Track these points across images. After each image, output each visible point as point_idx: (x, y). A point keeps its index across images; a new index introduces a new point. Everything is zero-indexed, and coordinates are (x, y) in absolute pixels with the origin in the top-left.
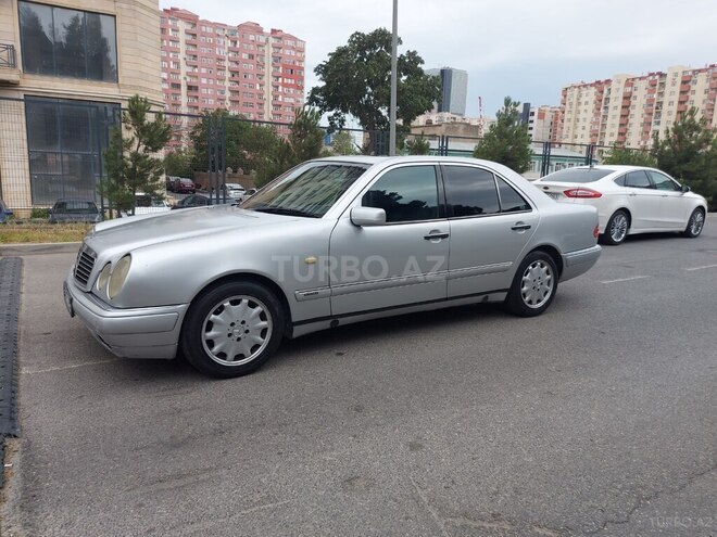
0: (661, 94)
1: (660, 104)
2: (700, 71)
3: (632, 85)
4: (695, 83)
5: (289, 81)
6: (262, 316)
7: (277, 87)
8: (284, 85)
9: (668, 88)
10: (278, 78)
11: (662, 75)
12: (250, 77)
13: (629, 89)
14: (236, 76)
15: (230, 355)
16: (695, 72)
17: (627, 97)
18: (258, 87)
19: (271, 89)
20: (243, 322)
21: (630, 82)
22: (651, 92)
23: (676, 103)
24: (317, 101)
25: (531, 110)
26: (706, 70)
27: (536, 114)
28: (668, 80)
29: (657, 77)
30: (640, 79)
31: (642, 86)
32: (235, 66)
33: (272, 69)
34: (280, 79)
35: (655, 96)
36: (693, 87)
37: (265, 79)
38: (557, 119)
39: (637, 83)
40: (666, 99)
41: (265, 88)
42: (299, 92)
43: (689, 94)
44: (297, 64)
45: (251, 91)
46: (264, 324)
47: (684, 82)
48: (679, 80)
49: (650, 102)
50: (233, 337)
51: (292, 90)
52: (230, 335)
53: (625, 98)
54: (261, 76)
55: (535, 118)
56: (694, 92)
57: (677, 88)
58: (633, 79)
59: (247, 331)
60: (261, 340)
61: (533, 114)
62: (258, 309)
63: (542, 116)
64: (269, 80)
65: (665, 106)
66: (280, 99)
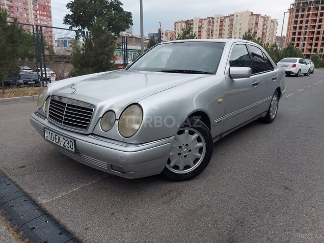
0: (213, 26)
1: (213, 30)
2: (227, 17)
3: (201, 22)
4: (225, 22)
5: (43, 13)
6: (199, 140)
7: (37, 16)
8: (41, 15)
9: (215, 24)
10: (36, 11)
11: (213, 18)
12: (20, 10)
13: (200, 24)
14: (12, 9)
15: (181, 167)
16: (225, 17)
17: (200, 28)
18: (25, 16)
19: (33, 17)
20: (187, 145)
21: (201, 21)
22: (209, 25)
23: (218, 30)
24: (69, 22)
25: (162, 32)
26: (228, 17)
27: (164, 34)
28: (215, 21)
29: (211, 19)
30: (205, 19)
31: (206, 22)
32: (10, 3)
33: (32, 6)
34: (38, 12)
35: (211, 27)
36: (224, 24)
37: (29, 11)
38: (173, 36)
39: (203, 21)
40: (215, 29)
41: (29, 16)
42: (49, 19)
43: (223, 26)
44: (47, 4)
45: (22, 17)
46: (200, 144)
47: (221, 22)
48: (219, 21)
49: (209, 29)
50: (182, 155)
51: (45, 18)
52: (179, 154)
53: (199, 28)
54: (26, 9)
55: (164, 35)
56: (225, 26)
57: (219, 24)
58: (202, 20)
59: (190, 151)
60: (199, 155)
61: (163, 34)
62: (196, 135)
63: (166, 35)
64: (31, 12)
65: (214, 31)
66: (39, 22)
